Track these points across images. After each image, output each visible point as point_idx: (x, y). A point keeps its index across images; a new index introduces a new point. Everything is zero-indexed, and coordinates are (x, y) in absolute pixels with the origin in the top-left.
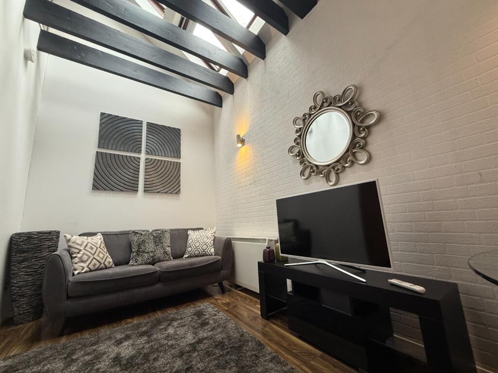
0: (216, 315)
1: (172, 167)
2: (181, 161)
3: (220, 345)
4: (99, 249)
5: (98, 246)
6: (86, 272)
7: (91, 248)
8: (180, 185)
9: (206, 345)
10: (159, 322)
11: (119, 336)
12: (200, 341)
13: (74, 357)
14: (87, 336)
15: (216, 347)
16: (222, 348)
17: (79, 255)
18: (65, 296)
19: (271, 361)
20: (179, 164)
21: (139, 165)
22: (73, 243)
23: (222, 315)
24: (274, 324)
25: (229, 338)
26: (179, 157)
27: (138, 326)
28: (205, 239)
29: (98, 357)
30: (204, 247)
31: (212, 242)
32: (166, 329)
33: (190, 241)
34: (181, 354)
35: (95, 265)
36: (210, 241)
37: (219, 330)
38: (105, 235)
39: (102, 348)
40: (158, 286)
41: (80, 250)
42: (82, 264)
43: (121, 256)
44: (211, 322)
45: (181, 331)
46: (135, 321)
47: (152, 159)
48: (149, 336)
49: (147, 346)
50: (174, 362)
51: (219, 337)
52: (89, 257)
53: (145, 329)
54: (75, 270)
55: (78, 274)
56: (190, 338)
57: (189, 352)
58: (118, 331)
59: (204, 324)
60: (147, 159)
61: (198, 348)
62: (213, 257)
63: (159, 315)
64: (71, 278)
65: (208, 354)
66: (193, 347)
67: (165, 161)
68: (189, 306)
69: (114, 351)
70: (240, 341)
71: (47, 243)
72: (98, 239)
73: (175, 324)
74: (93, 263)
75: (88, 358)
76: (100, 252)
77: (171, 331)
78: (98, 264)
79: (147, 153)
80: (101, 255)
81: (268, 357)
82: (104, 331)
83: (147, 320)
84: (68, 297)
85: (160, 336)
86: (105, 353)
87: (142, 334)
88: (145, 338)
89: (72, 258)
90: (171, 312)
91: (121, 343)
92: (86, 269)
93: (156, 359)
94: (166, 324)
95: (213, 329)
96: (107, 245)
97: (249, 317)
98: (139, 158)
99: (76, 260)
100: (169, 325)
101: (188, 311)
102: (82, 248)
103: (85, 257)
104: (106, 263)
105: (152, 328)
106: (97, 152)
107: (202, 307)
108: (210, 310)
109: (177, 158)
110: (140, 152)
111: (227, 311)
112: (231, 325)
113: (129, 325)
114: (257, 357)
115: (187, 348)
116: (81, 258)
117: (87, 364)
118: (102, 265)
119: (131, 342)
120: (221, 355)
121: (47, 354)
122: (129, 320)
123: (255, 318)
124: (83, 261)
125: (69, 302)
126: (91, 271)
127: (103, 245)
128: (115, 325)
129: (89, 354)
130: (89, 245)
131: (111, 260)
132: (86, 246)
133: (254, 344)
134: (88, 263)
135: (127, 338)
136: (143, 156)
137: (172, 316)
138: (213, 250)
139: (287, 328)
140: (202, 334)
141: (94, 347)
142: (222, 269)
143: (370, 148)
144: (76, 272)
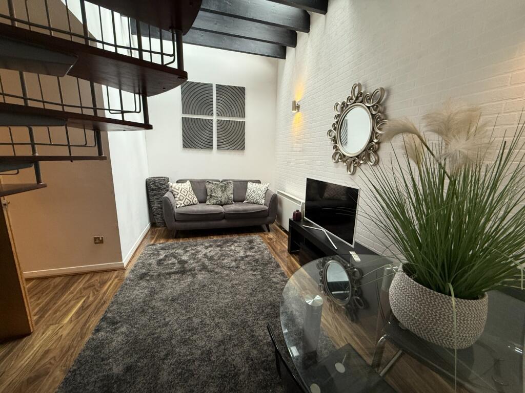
0: (260, 244)
1: (238, 126)
2: (245, 120)
3: (257, 261)
4: (189, 192)
5: (188, 190)
6: (183, 206)
7: (184, 192)
8: (244, 143)
9: (249, 259)
10: (227, 242)
11: (207, 244)
12: (247, 256)
13: (187, 250)
14: (191, 241)
15: (254, 261)
16: (257, 263)
17: (178, 196)
18: (174, 220)
19: (279, 274)
20: (243, 123)
21: (212, 127)
22: (174, 188)
23: (264, 245)
24: (294, 257)
25: (263, 258)
26: (244, 116)
27: (216, 241)
28: (259, 192)
29: (198, 252)
30: (258, 198)
31: (264, 195)
32: (230, 246)
33: (248, 191)
34: (236, 260)
35: (187, 202)
36: (262, 194)
37: (259, 253)
38: (192, 182)
39: (199, 248)
40: (224, 221)
41: (178, 193)
42: (180, 202)
43: (202, 198)
44: (256, 248)
45: (238, 249)
46: (215, 238)
47: (221, 120)
48: (221, 248)
49: (220, 252)
50: (232, 263)
51: (257, 257)
52: (184, 198)
53: (219, 243)
54: (177, 205)
55: (179, 207)
56: (242, 254)
57: (240, 260)
58: (206, 241)
59: (251, 248)
60: (218, 121)
61: (244, 259)
62: (263, 206)
63: (228, 237)
64: (176, 210)
65: (249, 263)
66: (242, 259)
67: (232, 121)
68: (246, 235)
69: (204, 251)
70: (268, 261)
71: (164, 186)
72: (187, 185)
73: (236, 244)
74: (186, 201)
75: (193, 251)
76: (189, 194)
77: (233, 248)
78: (189, 202)
79: (218, 115)
80: (190, 196)
81: (279, 272)
82: (200, 240)
83: (221, 239)
84: (176, 221)
85: (227, 249)
86: (200, 251)
87: (218, 246)
88: (219, 248)
89: (175, 197)
90: (235, 237)
91: (207, 248)
92: (183, 205)
93: (223, 260)
94: (231, 243)
95: (255, 252)
96: (193, 190)
97: (280, 249)
98: (212, 120)
99: (177, 199)
100: (232, 244)
101: (244, 239)
102: (179, 192)
103: (181, 198)
104: (194, 201)
105: (223, 244)
106: (182, 118)
107: (253, 238)
108: (258, 240)
109: (242, 117)
110: (212, 114)
111: (268, 243)
112: (266, 252)
113: (212, 239)
114: (273, 271)
115: (239, 258)
116: (179, 198)
117: (193, 254)
118: (192, 203)
119: (212, 249)
120: (255, 266)
121: (176, 245)
122: (212, 237)
123: (283, 251)
124: (180, 200)
125: (177, 223)
126: (185, 206)
127: (191, 189)
128: (205, 238)
129: (193, 250)
130: (183, 190)
131: (196, 200)
132: (181, 190)
133: (275, 264)
134: (183, 201)
135: (211, 246)
136: (215, 118)
137: (235, 239)
138: (263, 201)
139: (298, 260)
140: (249, 253)
141: (196, 247)
142: (268, 216)
143: (380, 153)
144: (178, 206)
